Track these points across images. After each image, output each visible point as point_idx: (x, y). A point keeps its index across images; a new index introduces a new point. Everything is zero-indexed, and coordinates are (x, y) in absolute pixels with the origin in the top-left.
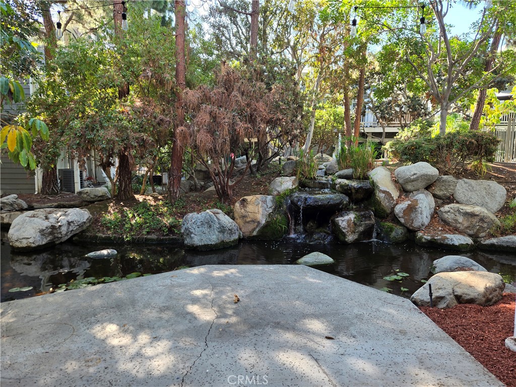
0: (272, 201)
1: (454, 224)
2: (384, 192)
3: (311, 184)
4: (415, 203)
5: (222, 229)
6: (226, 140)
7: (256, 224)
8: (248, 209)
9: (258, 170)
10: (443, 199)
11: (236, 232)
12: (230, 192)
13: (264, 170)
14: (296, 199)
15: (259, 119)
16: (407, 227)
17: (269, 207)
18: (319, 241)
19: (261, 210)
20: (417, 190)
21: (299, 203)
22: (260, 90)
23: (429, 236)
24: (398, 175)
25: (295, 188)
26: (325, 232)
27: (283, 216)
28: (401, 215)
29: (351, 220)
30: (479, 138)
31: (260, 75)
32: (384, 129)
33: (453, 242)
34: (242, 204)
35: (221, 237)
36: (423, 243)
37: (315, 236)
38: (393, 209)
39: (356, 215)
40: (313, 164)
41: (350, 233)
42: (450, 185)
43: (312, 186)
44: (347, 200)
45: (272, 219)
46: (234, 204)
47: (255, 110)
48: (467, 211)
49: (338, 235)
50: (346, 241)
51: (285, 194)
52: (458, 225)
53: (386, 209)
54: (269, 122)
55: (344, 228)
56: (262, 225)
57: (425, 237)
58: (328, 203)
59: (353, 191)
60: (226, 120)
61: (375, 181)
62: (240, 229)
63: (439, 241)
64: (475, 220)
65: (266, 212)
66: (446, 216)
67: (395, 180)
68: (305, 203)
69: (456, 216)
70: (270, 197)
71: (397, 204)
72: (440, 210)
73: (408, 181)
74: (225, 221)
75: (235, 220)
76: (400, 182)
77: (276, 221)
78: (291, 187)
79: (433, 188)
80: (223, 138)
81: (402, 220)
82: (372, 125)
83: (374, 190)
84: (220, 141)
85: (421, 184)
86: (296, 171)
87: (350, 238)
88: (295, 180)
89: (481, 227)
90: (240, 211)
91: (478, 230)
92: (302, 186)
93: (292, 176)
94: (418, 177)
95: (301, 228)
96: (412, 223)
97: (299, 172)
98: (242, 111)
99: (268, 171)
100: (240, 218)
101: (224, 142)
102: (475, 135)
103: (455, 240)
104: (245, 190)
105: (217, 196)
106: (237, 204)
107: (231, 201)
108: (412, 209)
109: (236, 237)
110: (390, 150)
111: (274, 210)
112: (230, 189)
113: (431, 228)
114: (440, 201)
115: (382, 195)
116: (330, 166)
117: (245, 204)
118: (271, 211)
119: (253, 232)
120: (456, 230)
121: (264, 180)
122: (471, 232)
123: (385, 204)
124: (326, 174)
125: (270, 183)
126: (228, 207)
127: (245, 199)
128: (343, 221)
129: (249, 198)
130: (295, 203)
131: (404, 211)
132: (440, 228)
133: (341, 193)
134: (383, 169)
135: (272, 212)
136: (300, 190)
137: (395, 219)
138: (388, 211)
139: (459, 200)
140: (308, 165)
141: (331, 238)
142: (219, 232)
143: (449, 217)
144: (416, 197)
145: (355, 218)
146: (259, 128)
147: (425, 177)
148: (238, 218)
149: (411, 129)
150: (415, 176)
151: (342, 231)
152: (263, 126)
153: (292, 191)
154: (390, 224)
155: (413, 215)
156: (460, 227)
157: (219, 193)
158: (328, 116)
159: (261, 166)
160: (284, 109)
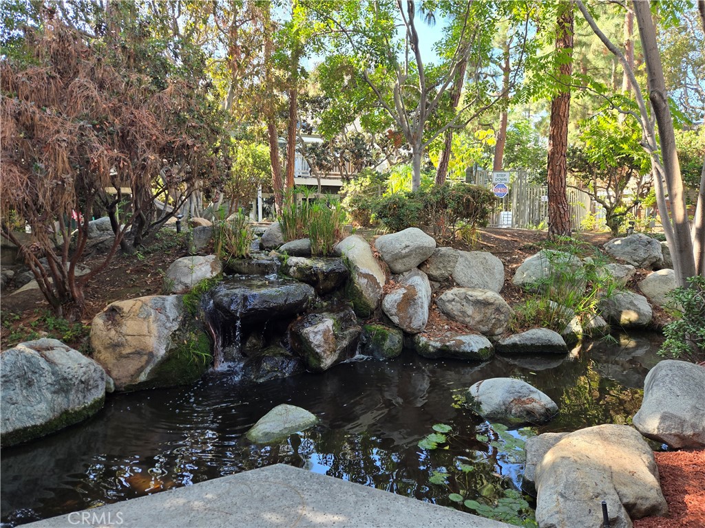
0: (177, 306)
1: (460, 318)
2: (366, 276)
3: (244, 266)
4: (411, 291)
5: (63, 385)
6: (63, 182)
7: (145, 357)
8: (124, 330)
9: (135, 245)
10: (440, 282)
11: (100, 382)
12: (78, 293)
13: (149, 244)
14: (226, 299)
15: (142, 143)
16: (402, 330)
17: (171, 319)
18: (275, 374)
19: (154, 327)
20: (409, 270)
21: (232, 308)
22: (140, 85)
23: (437, 341)
24: (382, 248)
25: (217, 277)
26: (282, 355)
27: (201, 333)
28: (394, 311)
29: (329, 330)
30: (476, 194)
31: (135, 60)
32: (319, 182)
33: (471, 348)
34: (109, 319)
35: (60, 404)
36: (431, 353)
37: (266, 366)
38: (380, 302)
39: (334, 319)
40: (244, 231)
41: (328, 353)
42: (449, 261)
43: (246, 271)
44: (313, 292)
45: (181, 343)
46: (90, 318)
47: (132, 123)
48: (479, 298)
49: (308, 359)
50: (321, 368)
51: (199, 289)
52: (467, 319)
53: (369, 302)
54: (165, 150)
55: (319, 346)
56: (160, 359)
57: (432, 343)
58: (285, 301)
59: (321, 277)
60: (63, 136)
61: (350, 258)
62: (109, 373)
63: (453, 349)
64: (490, 311)
65: (166, 331)
66: (449, 306)
67: (379, 257)
68: (245, 306)
69: (463, 305)
70: (171, 299)
71: (386, 294)
72: (441, 299)
73: (398, 257)
74: (70, 364)
75: (95, 354)
76: (386, 259)
77: (188, 346)
78: (209, 275)
79: (428, 266)
80: (56, 178)
81: (396, 320)
82: (301, 174)
83: (350, 273)
84: (49, 183)
85: (414, 261)
86: (213, 244)
87: (328, 361)
88: (215, 261)
89: (498, 320)
90: (107, 335)
91: (494, 324)
92: (229, 271)
93: (207, 253)
94: (411, 251)
95: (234, 350)
96: (410, 323)
97: (220, 247)
98: (101, 122)
99: (156, 245)
100: (106, 348)
101: (61, 188)
102: (469, 190)
103: (473, 344)
104: (113, 285)
105: (47, 303)
106: (99, 321)
107: (81, 311)
108: (409, 300)
109: (99, 394)
110: (350, 210)
111: (183, 323)
112: (78, 286)
113: (434, 327)
114: (437, 285)
115: (363, 281)
116: (269, 235)
117: (117, 317)
118: (177, 327)
119: (139, 376)
120: (467, 328)
121: (151, 263)
122: (485, 329)
123: (370, 296)
124: (262, 248)
125: (165, 268)
126: (75, 326)
127: (118, 307)
128: (316, 333)
129: (126, 305)
130: (224, 307)
131: (398, 305)
132: (446, 327)
133: (301, 281)
134: (359, 240)
135: (178, 330)
136: (226, 280)
137: (385, 318)
138: (373, 306)
139: (458, 281)
140: (235, 234)
141: (294, 366)
142: (54, 392)
143: (453, 308)
144: (410, 280)
145: (334, 325)
146: (144, 160)
147: (420, 249)
148: (102, 349)
149: (360, 182)
150: (407, 250)
151: (314, 351)
152: (153, 158)
153: (212, 281)
154: (379, 327)
155: (411, 311)
156: (469, 322)
157: (50, 297)
158: (244, 158)
159: (143, 236)
160: (194, 127)
